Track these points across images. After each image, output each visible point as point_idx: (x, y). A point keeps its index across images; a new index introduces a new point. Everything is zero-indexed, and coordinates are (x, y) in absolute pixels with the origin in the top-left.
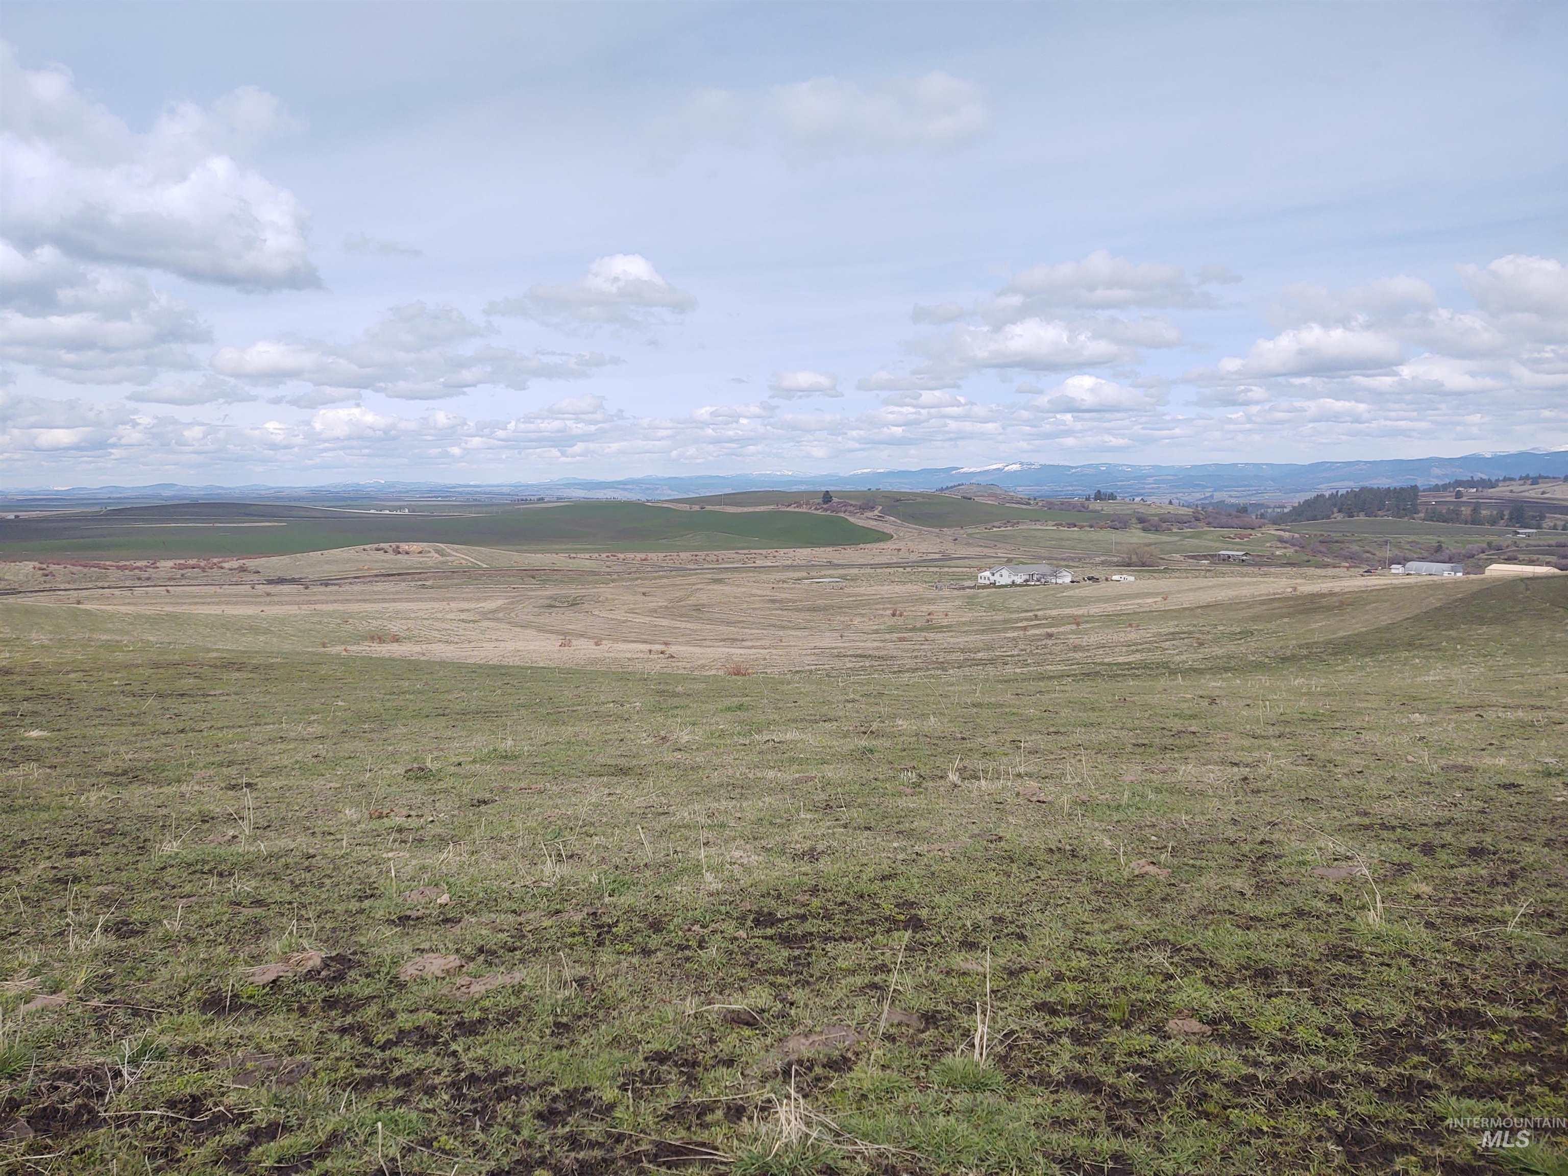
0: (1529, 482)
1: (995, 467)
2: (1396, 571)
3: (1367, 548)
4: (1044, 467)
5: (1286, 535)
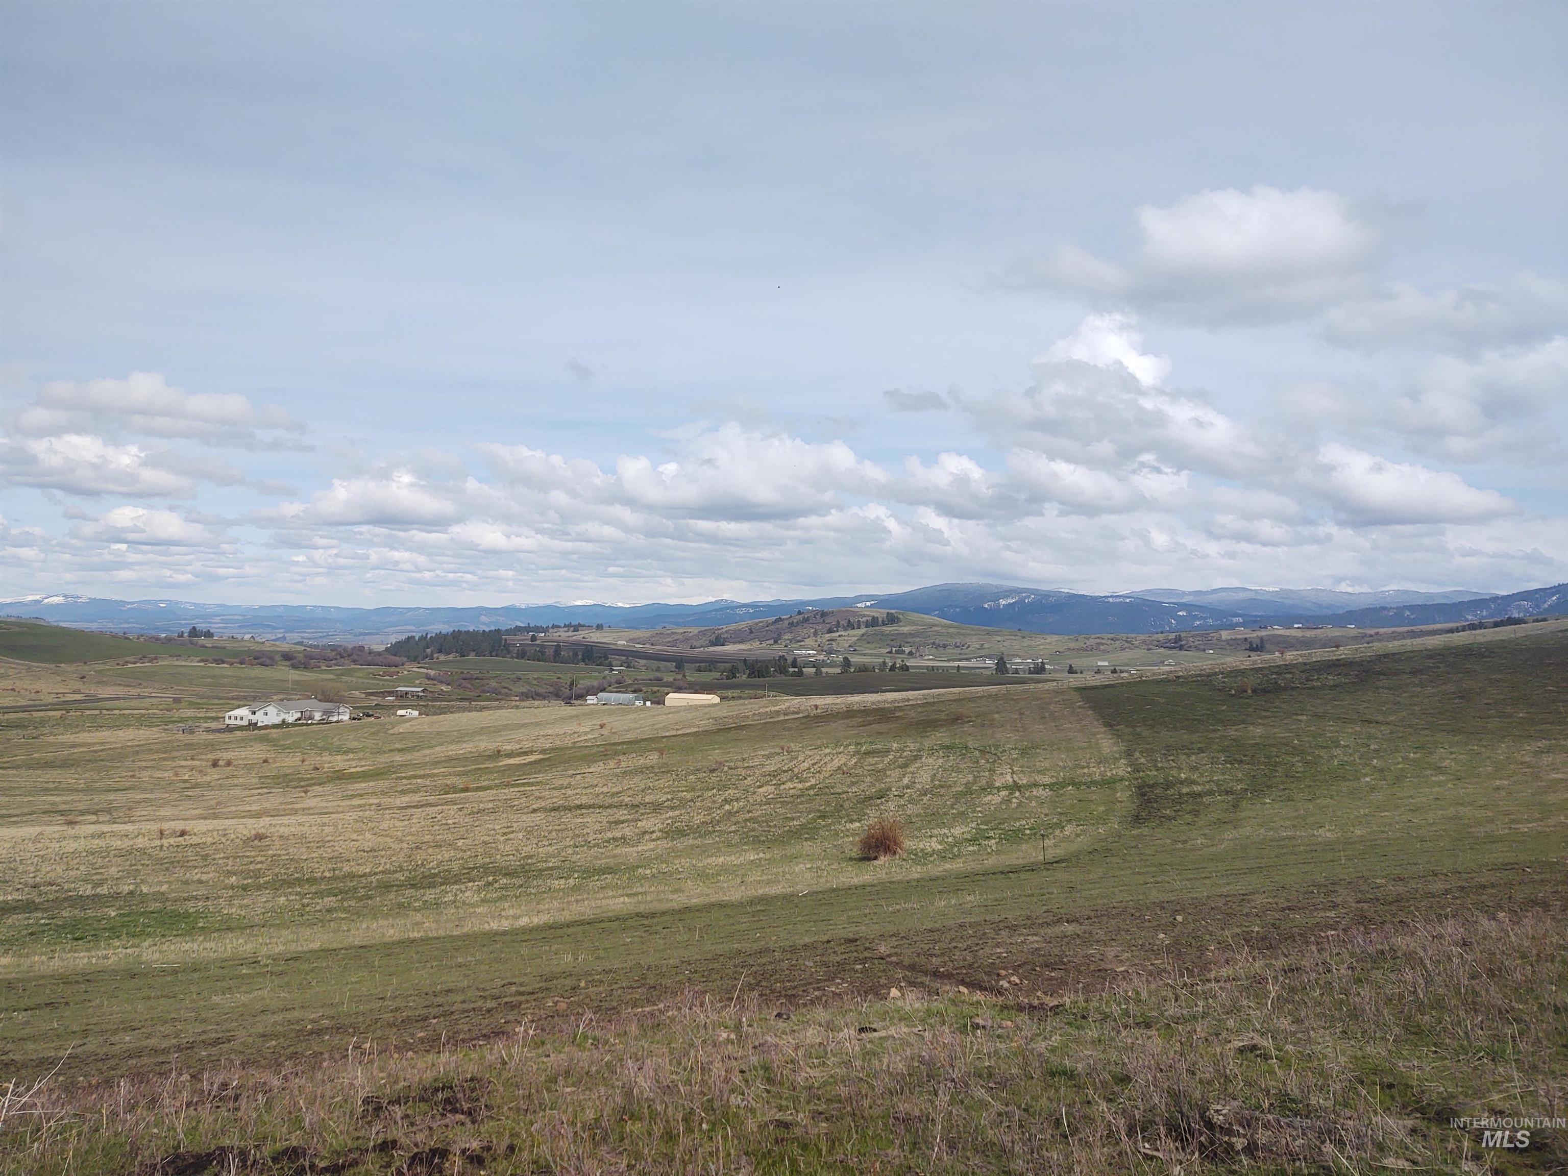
0: (572, 629)
1: (31, 598)
2: (591, 702)
3: (504, 684)
4: (93, 601)
5: (432, 672)
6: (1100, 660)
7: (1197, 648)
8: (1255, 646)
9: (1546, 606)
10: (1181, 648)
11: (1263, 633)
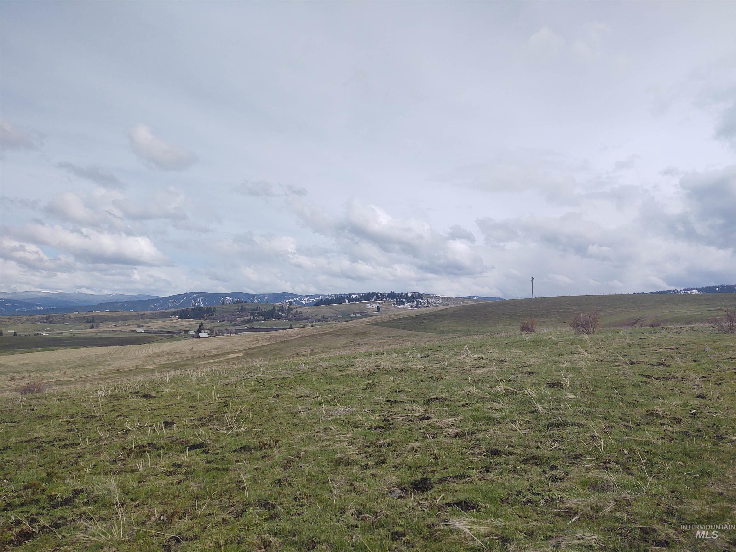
6: (9, 330)
7: (59, 322)
8: (89, 320)
9: (181, 302)
10: (51, 322)
11: (92, 314)
